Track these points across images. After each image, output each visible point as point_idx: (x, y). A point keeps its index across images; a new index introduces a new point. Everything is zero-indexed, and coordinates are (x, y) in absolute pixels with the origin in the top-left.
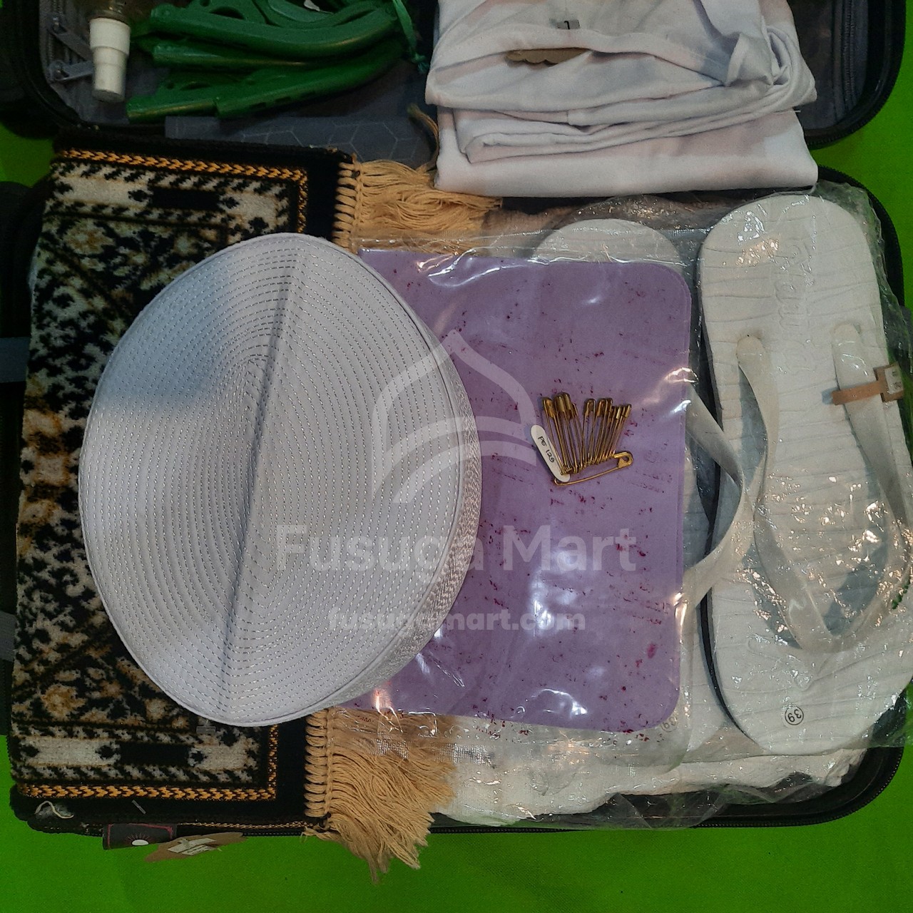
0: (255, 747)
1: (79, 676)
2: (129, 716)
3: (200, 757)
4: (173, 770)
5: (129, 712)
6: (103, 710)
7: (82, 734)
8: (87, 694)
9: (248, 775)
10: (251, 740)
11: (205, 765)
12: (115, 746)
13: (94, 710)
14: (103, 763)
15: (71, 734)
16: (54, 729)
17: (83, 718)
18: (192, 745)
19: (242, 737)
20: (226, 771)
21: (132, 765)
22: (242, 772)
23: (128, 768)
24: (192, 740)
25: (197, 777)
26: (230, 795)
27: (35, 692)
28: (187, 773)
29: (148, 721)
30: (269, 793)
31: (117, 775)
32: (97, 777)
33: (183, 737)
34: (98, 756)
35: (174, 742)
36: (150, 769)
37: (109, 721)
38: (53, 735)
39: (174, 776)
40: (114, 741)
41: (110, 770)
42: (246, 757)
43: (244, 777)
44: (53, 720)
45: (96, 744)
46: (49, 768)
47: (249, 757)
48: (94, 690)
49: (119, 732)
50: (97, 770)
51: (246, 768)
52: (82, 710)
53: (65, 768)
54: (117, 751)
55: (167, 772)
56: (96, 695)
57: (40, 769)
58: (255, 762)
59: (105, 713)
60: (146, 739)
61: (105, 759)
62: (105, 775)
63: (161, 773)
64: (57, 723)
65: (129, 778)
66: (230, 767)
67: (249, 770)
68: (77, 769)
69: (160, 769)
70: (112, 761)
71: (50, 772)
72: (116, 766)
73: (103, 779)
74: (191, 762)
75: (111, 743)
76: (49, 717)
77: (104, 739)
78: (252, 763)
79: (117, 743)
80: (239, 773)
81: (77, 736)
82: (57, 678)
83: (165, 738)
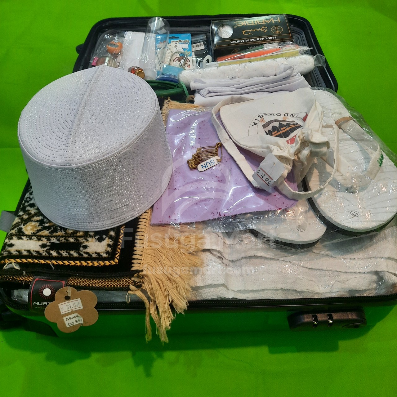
0: (111, 243)
1: (42, 218)
2: (58, 232)
3: (85, 247)
4: (72, 252)
5: (59, 231)
6: (48, 230)
7: (36, 239)
8: (44, 225)
9: (106, 254)
10: (110, 240)
11: (87, 250)
12: (48, 244)
13: (44, 231)
14: (41, 250)
15: (31, 239)
16: (24, 238)
17: (37, 234)
18: (84, 243)
19: (106, 238)
20: (96, 253)
21: (54, 250)
22: (104, 253)
23: (52, 252)
24: (84, 240)
25: (82, 255)
26: (96, 264)
27: (21, 225)
28: (78, 253)
29: (66, 233)
30: (115, 262)
31: (46, 254)
32: (36, 254)
33: (80, 239)
34: (40, 247)
35: (76, 241)
36: (62, 252)
37: (49, 235)
38: (22, 239)
39: (72, 255)
40: (48, 242)
41: (43, 252)
42: (107, 247)
43: (105, 255)
44: (25, 234)
45: (40, 243)
46: (16, 251)
47: (108, 247)
48: (47, 223)
49: (52, 239)
50: (37, 252)
51: (106, 251)
52: (38, 231)
53: (24, 250)
54: (49, 246)
55: (69, 253)
56: (47, 225)
57: (12, 252)
58: (111, 248)
59: (49, 231)
60: (63, 241)
61: (42, 248)
62: (41, 254)
63: (66, 253)
64: (26, 235)
65: (51, 256)
66: (99, 251)
67: (107, 252)
68: (29, 251)
69: (66, 252)
70: (45, 249)
71: (17, 252)
72: (46, 251)
73: (39, 256)
74: (81, 249)
75: (47, 243)
76: (23, 233)
77: (45, 241)
78: (109, 249)
79: (50, 243)
80: (102, 254)
81: (33, 240)
82: (32, 219)
83: (72, 240)
